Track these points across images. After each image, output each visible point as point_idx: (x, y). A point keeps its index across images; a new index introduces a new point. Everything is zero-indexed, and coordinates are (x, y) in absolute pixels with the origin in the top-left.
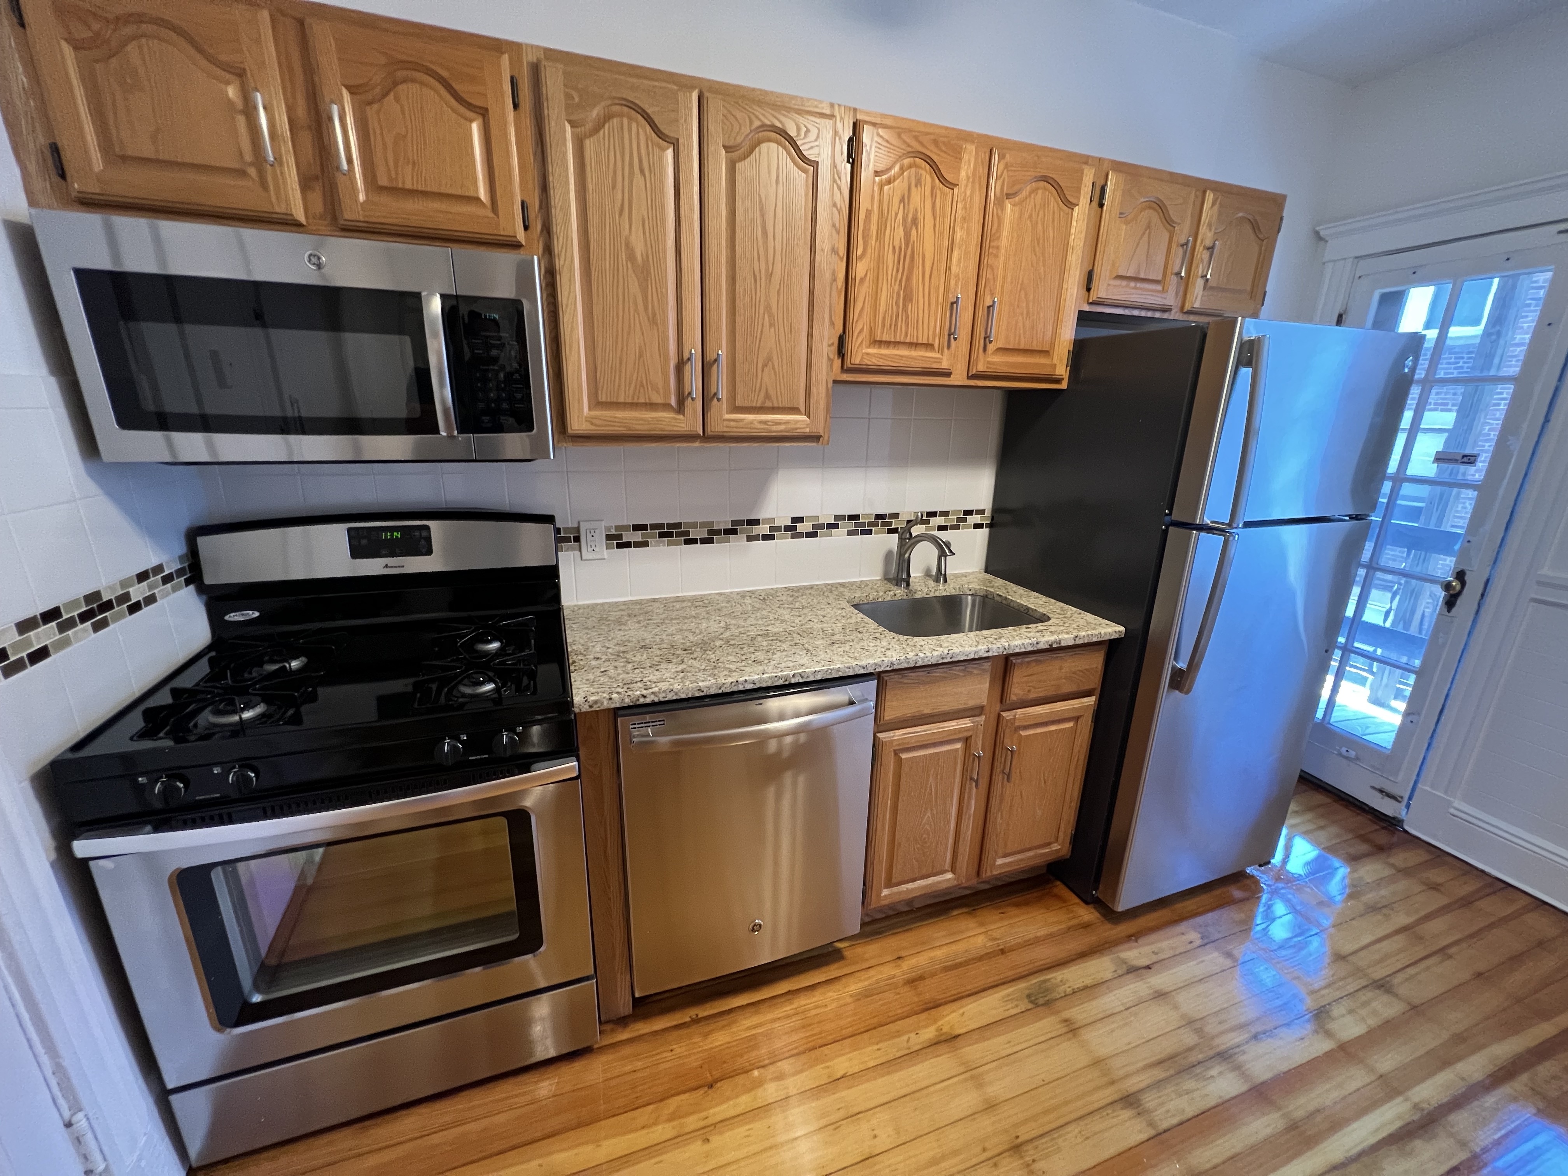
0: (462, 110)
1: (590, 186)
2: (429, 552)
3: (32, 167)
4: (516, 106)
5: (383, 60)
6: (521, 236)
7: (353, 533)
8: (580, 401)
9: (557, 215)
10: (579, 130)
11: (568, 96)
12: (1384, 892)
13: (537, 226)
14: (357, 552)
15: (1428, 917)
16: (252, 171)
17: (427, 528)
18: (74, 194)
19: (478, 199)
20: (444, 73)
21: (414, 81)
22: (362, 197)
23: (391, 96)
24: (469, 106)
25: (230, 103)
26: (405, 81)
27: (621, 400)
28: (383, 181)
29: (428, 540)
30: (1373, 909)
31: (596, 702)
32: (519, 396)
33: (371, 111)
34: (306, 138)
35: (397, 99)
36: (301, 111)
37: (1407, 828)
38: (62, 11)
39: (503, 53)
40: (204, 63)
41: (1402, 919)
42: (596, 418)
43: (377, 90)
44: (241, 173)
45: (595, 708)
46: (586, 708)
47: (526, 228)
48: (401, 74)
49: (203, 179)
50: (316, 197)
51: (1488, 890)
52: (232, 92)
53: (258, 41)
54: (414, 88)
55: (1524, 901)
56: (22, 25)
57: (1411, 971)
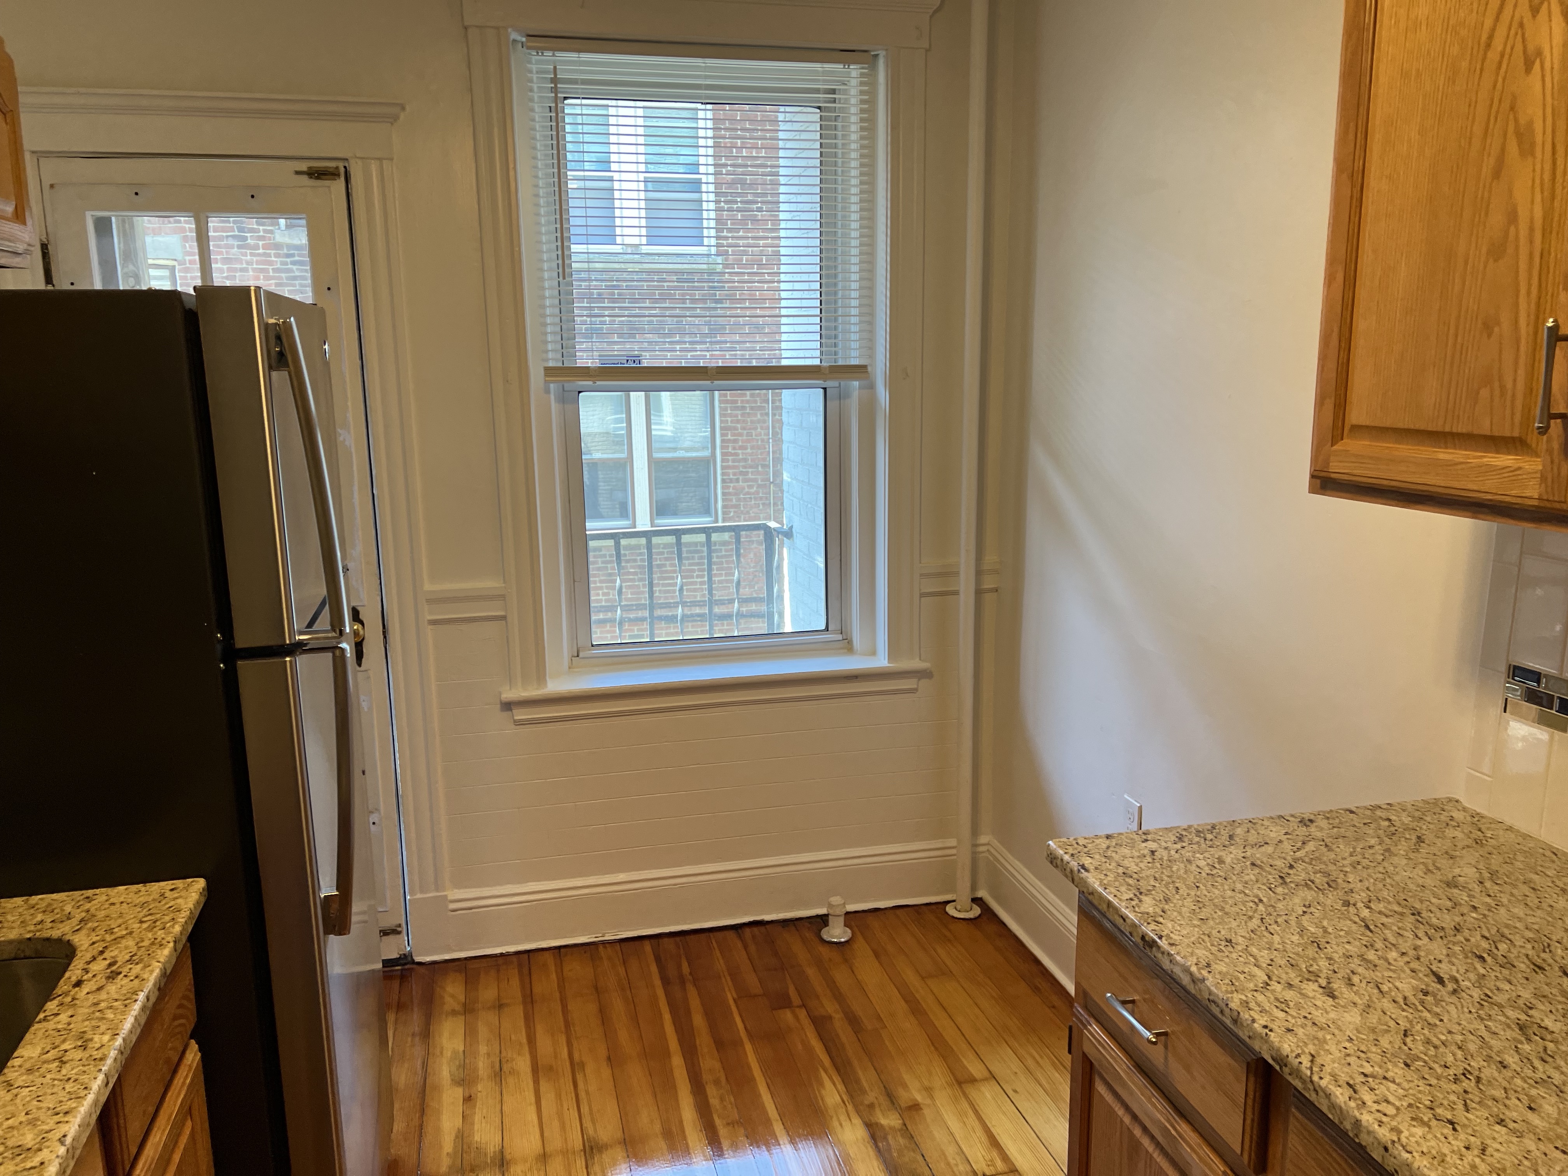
12: (483, 1049)
15: (531, 1041)
30: (499, 1074)
37: (418, 959)
41: (523, 1064)
51: (525, 971)
55: (549, 958)
57: (585, 1109)
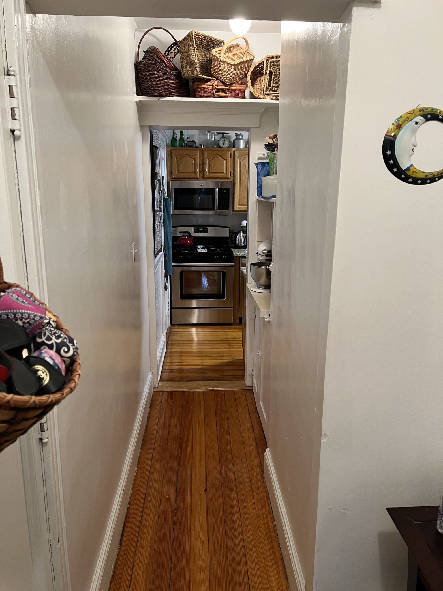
0: (223, 159)
1: (241, 168)
2: (207, 233)
3: (168, 174)
4: (231, 158)
5: (213, 155)
6: (230, 178)
7: (195, 228)
8: (237, 204)
9: (236, 174)
10: (240, 160)
11: (239, 155)
13: (232, 175)
14: (195, 232)
16: (194, 172)
17: (207, 228)
18: (173, 177)
19: (223, 173)
20: (221, 155)
21: (217, 157)
22: (207, 174)
23: (213, 159)
24: (224, 159)
25: (193, 163)
26: (215, 157)
27: (244, 204)
28: (211, 171)
29: (207, 230)
31: (237, 254)
32: (228, 204)
33: (210, 162)
34: (201, 166)
35: (214, 160)
36: (201, 163)
38: (176, 155)
39: (230, 151)
40: (190, 158)
42: (240, 207)
43: (212, 159)
44: (192, 172)
45: (237, 256)
46: (235, 255)
47: (231, 176)
48: (215, 156)
49: (188, 174)
50: (201, 174)
52: (193, 162)
53: (197, 155)
54: (217, 158)
56: (171, 157)
